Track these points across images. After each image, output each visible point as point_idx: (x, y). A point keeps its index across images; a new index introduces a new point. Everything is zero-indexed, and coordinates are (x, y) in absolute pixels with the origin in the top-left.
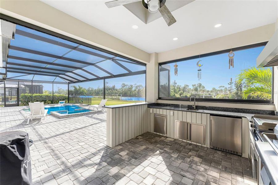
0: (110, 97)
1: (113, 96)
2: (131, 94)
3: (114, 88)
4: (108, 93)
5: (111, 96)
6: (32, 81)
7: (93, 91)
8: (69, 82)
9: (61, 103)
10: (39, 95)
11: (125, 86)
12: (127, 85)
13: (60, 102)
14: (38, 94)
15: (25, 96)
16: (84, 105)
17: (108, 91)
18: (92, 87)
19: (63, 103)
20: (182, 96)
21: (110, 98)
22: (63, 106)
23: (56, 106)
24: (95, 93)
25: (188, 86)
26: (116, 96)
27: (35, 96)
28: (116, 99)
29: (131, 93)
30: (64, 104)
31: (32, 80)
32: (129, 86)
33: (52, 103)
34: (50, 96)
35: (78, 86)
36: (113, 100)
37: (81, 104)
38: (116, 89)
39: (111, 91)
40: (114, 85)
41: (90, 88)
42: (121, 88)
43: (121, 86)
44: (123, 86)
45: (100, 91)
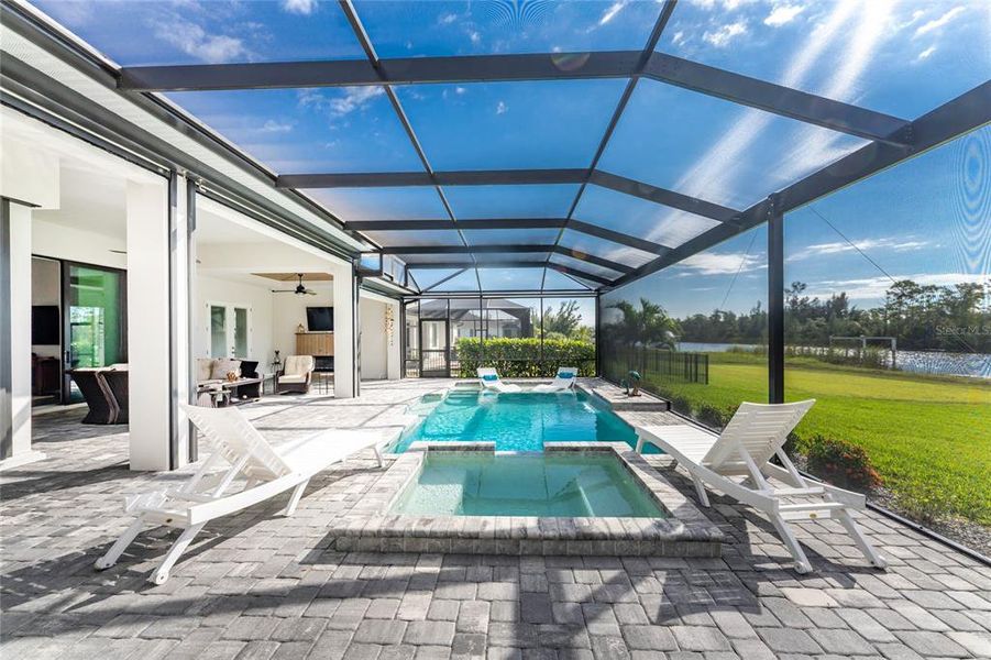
0: (819, 351)
1: (838, 344)
3: (841, 302)
4: (802, 332)
5: (827, 344)
7: (731, 324)
8: (600, 285)
9: (563, 376)
11: (919, 292)
13: (561, 370)
17: (803, 321)
18: (727, 310)
19: (569, 376)
21: (821, 358)
23: (542, 387)
24: (743, 331)
26: (858, 345)
28: (854, 361)
30: (573, 380)
32: (950, 293)
34: (534, 347)
35: (642, 302)
36: (834, 366)
37: (631, 390)
38: (853, 312)
39: (821, 320)
40: (838, 294)
41: (722, 315)
42: (889, 307)
43: (888, 293)
44: (900, 297)
45: (763, 321)
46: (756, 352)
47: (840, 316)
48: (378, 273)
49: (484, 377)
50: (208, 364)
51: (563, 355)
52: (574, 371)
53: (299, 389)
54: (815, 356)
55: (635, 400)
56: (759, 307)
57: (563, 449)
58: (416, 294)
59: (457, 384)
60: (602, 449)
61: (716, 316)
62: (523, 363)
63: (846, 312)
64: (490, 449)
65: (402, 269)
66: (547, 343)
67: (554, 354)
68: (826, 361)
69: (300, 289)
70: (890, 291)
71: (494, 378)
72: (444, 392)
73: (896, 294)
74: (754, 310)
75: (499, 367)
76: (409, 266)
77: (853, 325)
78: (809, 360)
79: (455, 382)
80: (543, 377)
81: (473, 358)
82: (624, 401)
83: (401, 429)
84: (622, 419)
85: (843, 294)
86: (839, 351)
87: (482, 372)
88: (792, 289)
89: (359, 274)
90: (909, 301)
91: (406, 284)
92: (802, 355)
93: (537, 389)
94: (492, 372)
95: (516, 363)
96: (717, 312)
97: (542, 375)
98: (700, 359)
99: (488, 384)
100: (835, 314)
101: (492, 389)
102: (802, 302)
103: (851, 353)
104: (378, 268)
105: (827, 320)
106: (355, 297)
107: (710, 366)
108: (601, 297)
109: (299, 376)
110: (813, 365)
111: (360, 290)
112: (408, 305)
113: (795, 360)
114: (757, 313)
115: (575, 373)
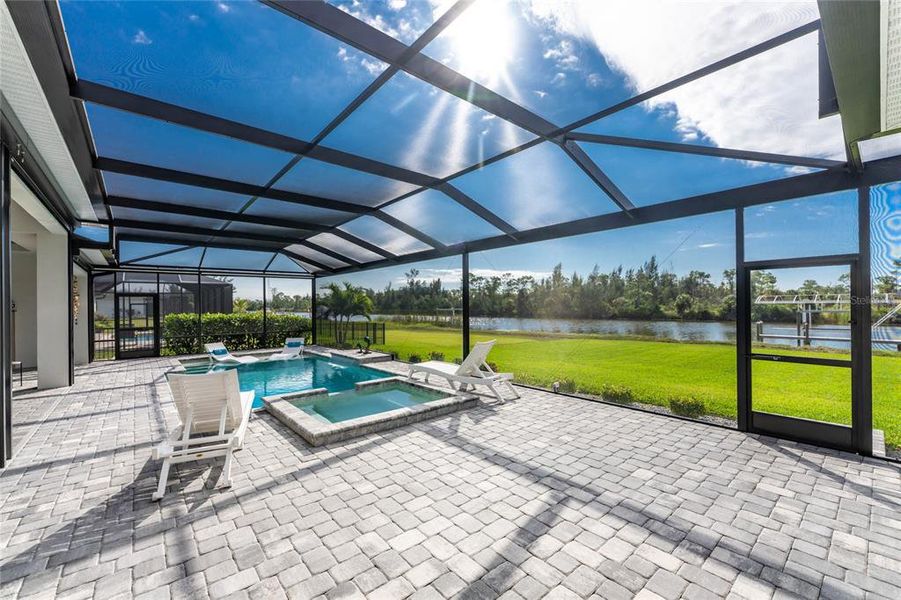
0: (429, 318)
1: (440, 313)
2: (495, 307)
3: (437, 284)
4: (418, 305)
5: (434, 313)
6: (199, 271)
9: (290, 345)
10: (222, 319)
11: (476, 280)
12: (481, 278)
13: (288, 340)
14: (218, 315)
15: (178, 320)
16: (374, 355)
17: (418, 298)
18: (368, 288)
19: (298, 345)
20: (687, 311)
21: (433, 323)
22: (299, 357)
24: (380, 304)
25: (708, 276)
27: (210, 323)
28: (450, 324)
29: (494, 303)
30: (301, 348)
31: (199, 268)
32: (488, 282)
33: (262, 344)
34: (254, 321)
35: (345, 284)
36: (441, 328)
37: (364, 350)
38: (443, 292)
39: (427, 297)
40: (436, 280)
45: (393, 298)
46: (394, 321)
47: (438, 293)
48: (105, 247)
49: (214, 352)
51: (283, 328)
52: (301, 340)
54: (429, 322)
55: (371, 355)
58: (115, 266)
63: (440, 291)
67: (274, 327)
68: (436, 325)
71: (223, 352)
76: (119, 237)
77: (445, 301)
78: (426, 324)
79: (176, 359)
82: (363, 357)
85: (439, 279)
86: (442, 318)
87: (210, 347)
88: (411, 274)
89: (74, 245)
92: (421, 321)
94: (220, 346)
95: (233, 337)
98: (378, 327)
99: (219, 358)
100: (435, 292)
101: (227, 362)
102: (417, 283)
105: (431, 297)
107: (386, 332)
108: (317, 279)
110: (430, 328)
112: (95, 279)
113: (419, 325)
114: (389, 291)
115: (302, 342)
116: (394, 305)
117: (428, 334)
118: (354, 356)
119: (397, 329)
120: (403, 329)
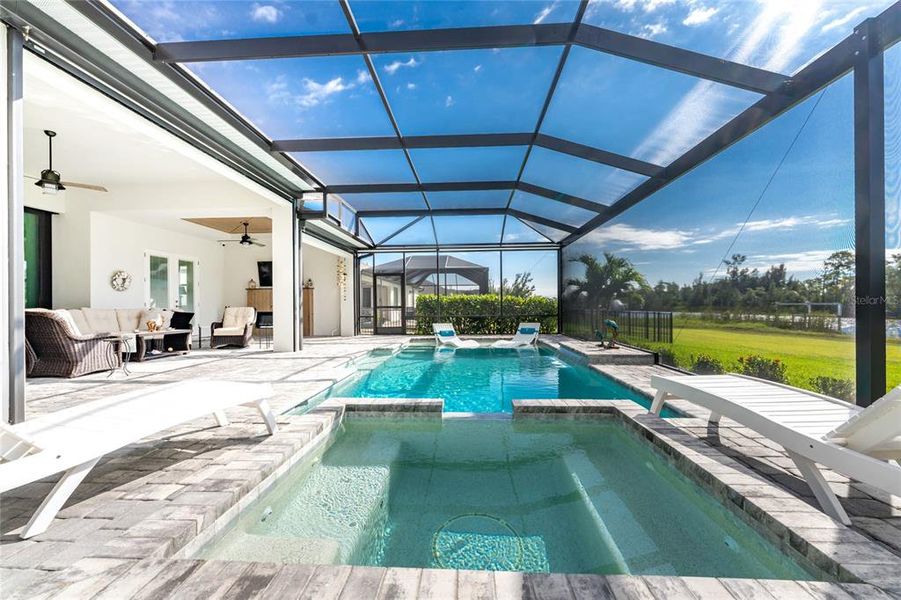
1: (783, 310)
3: (779, 273)
4: (743, 300)
5: (773, 312)
6: (437, 247)
7: (674, 294)
9: (524, 331)
13: (522, 325)
17: (743, 291)
18: (671, 282)
19: (531, 331)
21: (767, 322)
23: (501, 343)
24: (685, 300)
26: (803, 311)
28: (800, 326)
30: (535, 336)
34: (493, 303)
35: (606, 255)
36: (783, 331)
37: (606, 343)
38: (790, 282)
39: (760, 290)
40: (777, 267)
41: (666, 285)
42: (826, 277)
43: (826, 264)
44: (837, 268)
45: (705, 291)
46: (703, 318)
47: (779, 285)
48: (321, 215)
49: (441, 333)
50: (136, 314)
51: (523, 311)
52: (537, 326)
53: (237, 342)
54: (761, 321)
55: (613, 352)
56: (701, 278)
57: (541, 409)
58: (370, 248)
59: (411, 341)
60: (600, 410)
61: (660, 286)
62: (481, 320)
63: (783, 282)
64: (436, 409)
65: (351, 216)
66: (507, 300)
67: (514, 310)
68: (773, 326)
69: (245, 239)
70: (827, 262)
71: (450, 334)
72: (395, 347)
73: (833, 265)
74: (695, 281)
75: (457, 323)
76: (359, 214)
77: (791, 295)
78: (756, 324)
79: (410, 338)
80: (502, 334)
81: (428, 315)
82: (601, 353)
83: (331, 383)
84: (603, 374)
85: (782, 266)
87: (438, 327)
88: (732, 261)
89: (301, 215)
90: (846, 271)
91: (357, 233)
92: (747, 320)
93: (496, 345)
94: (448, 327)
95: (475, 319)
96: (661, 283)
97: (500, 332)
98: (662, 318)
99: (444, 340)
100: (774, 284)
101: (448, 345)
102: (742, 273)
103: (797, 318)
104: (322, 209)
105: (767, 290)
106: (296, 243)
108: (564, 250)
109: (237, 328)
110: (761, 329)
111: (303, 235)
112: (362, 261)
113: (743, 325)
114: (699, 284)
115: (537, 329)
116: (706, 301)
117: (758, 337)
118: (584, 351)
119: (706, 328)
120: (717, 328)
